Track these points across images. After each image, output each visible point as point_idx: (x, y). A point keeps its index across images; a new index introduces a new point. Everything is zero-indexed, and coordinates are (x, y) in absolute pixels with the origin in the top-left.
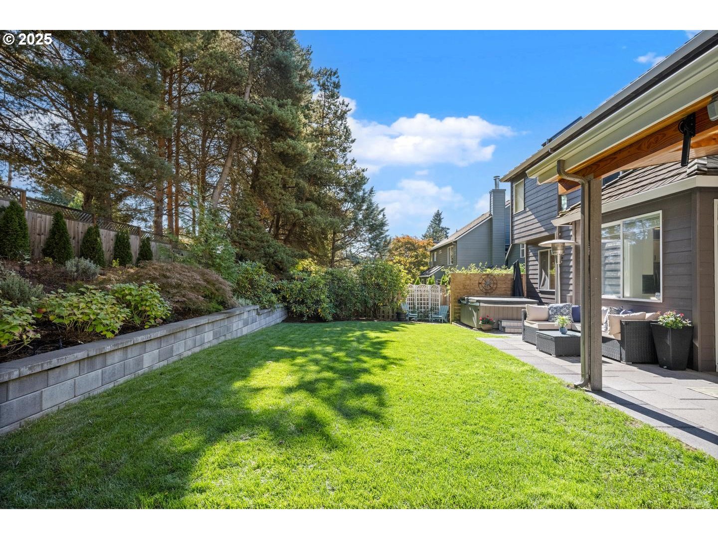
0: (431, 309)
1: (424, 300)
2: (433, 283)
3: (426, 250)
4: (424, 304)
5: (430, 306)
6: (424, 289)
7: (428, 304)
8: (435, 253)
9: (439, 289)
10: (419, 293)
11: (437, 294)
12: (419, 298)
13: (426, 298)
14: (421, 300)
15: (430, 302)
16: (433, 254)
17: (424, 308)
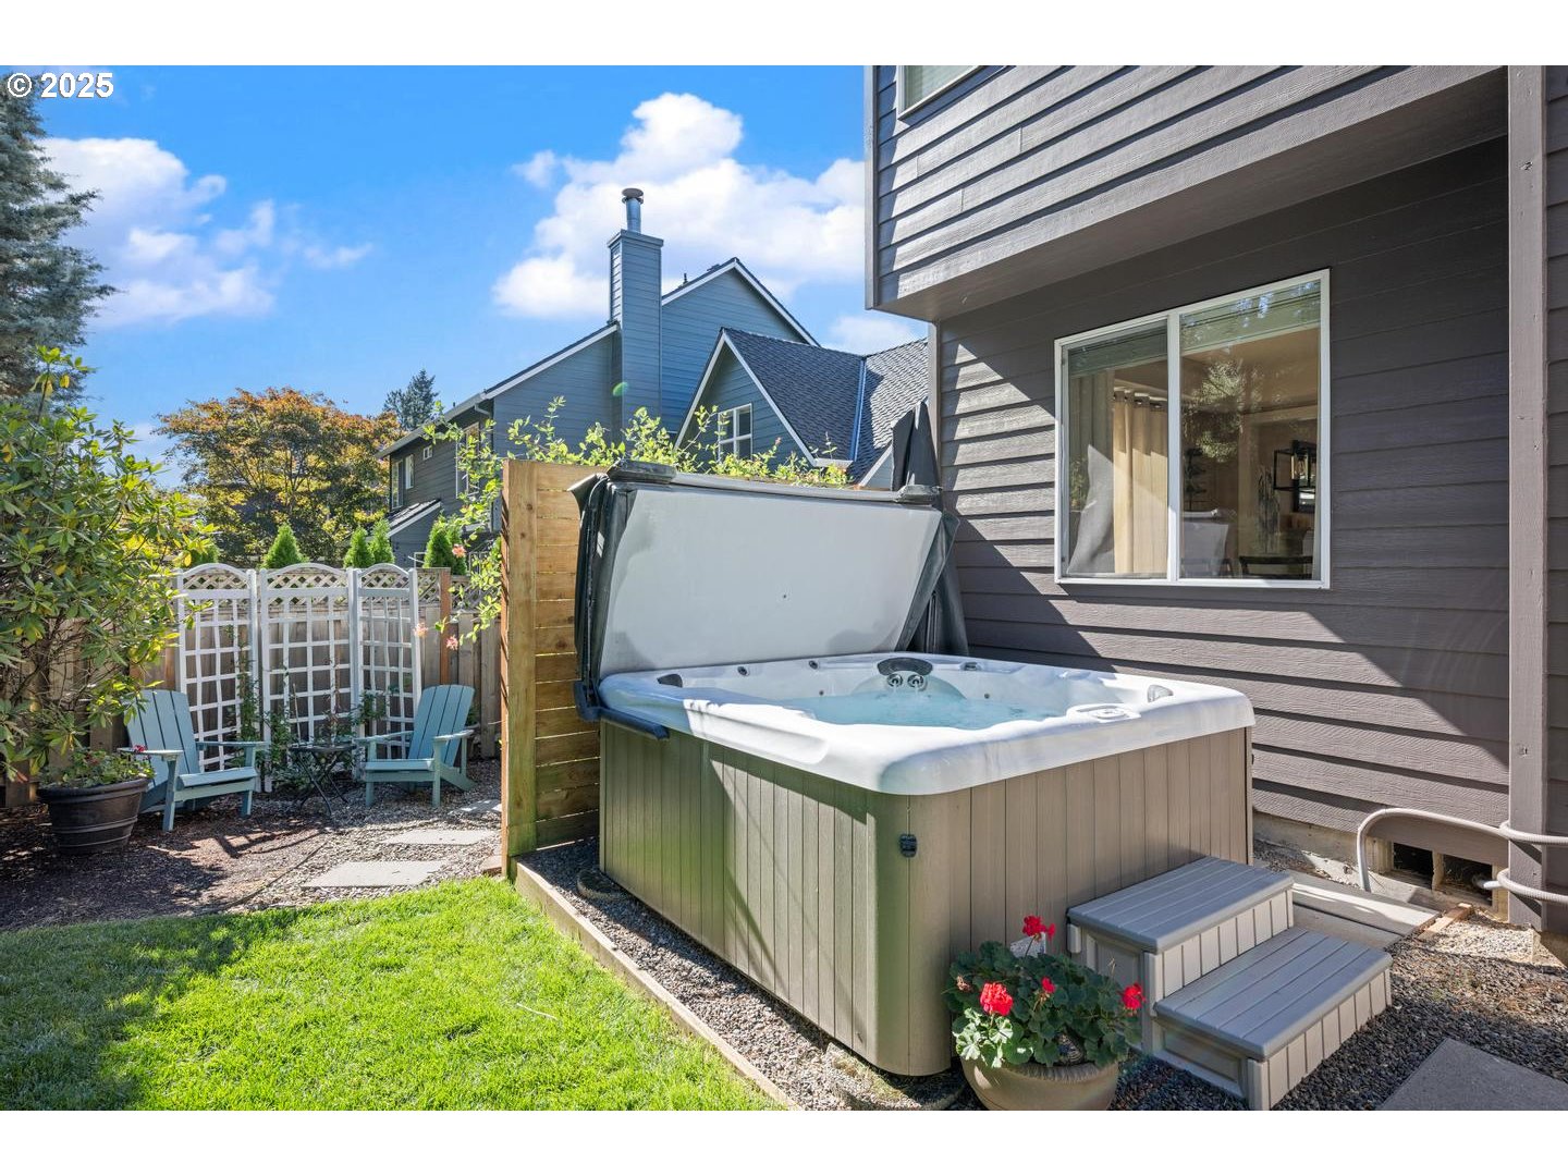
0: (366, 709)
1: (321, 656)
2: (381, 557)
3: (374, 451)
4: (322, 681)
5: (357, 691)
6: (319, 591)
7: (344, 678)
8: (409, 461)
9: (417, 591)
10: (288, 618)
11: (402, 617)
12: (286, 646)
13: (332, 643)
14: (298, 657)
15: (357, 667)
16: (402, 467)
17: (322, 704)
